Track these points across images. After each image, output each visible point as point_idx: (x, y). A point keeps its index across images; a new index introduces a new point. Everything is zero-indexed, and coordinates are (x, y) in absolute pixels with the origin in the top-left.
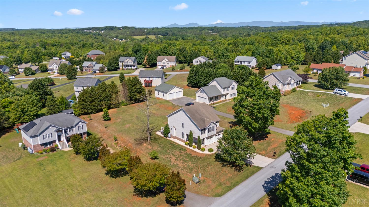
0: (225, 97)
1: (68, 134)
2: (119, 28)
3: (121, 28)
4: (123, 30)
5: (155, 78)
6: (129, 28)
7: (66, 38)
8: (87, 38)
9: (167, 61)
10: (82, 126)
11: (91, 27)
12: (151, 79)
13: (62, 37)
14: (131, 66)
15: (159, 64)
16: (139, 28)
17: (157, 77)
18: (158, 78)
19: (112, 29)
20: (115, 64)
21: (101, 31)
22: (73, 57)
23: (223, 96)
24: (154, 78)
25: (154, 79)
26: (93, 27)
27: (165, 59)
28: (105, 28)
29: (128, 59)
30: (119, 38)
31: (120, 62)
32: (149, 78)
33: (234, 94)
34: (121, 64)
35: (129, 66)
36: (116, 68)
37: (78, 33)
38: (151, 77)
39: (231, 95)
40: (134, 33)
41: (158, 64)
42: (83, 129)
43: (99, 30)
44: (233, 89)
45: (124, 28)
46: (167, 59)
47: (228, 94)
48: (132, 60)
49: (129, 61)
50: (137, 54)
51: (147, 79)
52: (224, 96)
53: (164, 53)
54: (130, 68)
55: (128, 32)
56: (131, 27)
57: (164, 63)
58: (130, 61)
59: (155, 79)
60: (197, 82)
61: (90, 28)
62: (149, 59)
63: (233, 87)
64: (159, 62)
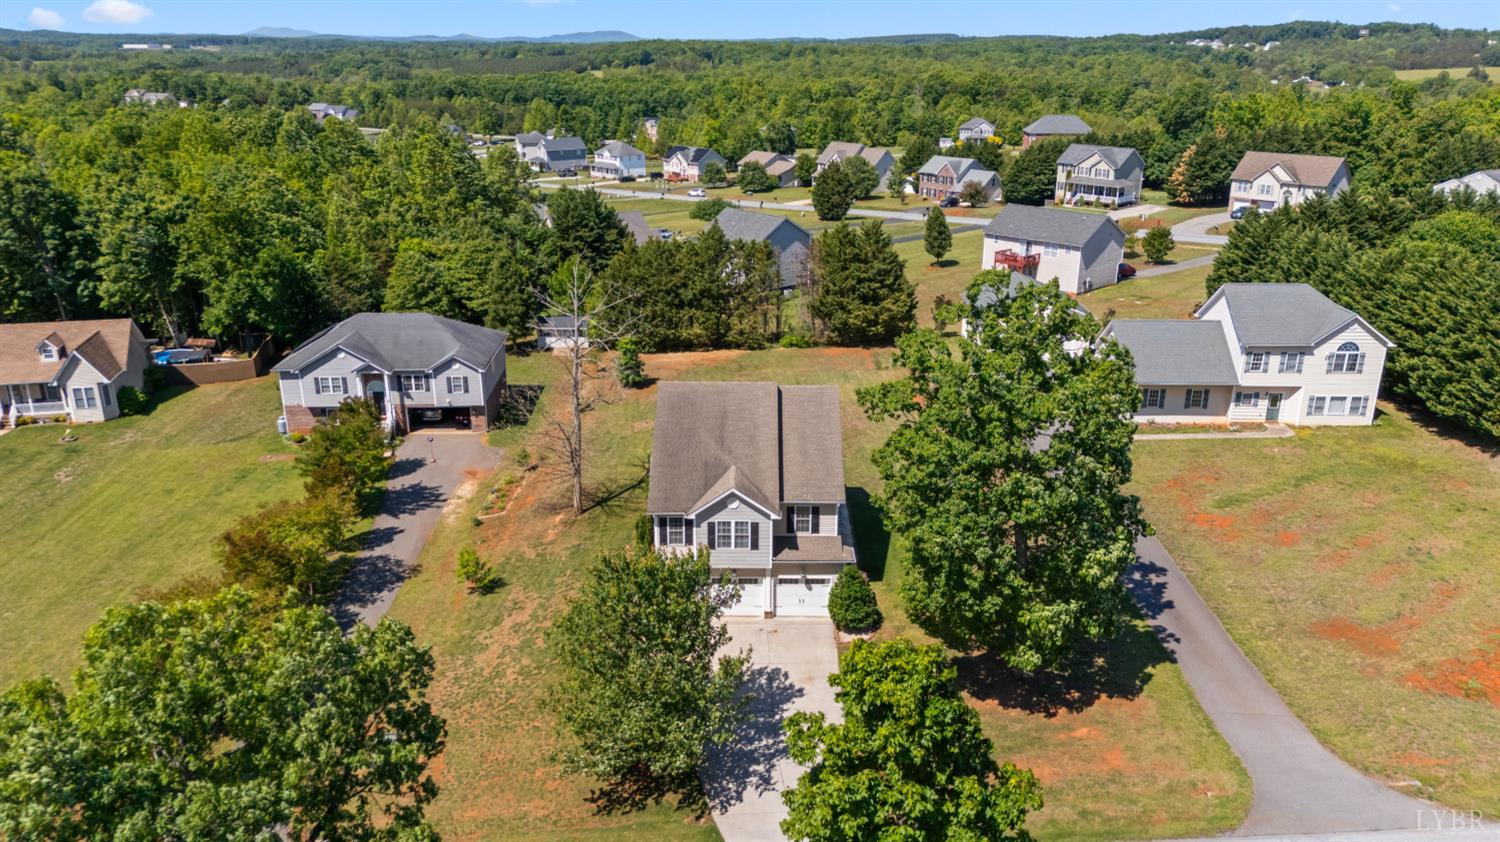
0: (1264, 404)
1: (409, 397)
2: (1352, 33)
3: (1363, 32)
4: (1372, 39)
5: (1055, 246)
6: (1405, 29)
7: (1087, 69)
8: (1169, 71)
9: (1285, 178)
10: (465, 379)
11: (1223, 25)
12: (1035, 250)
13: (1072, 65)
14: (1099, 191)
15: (1242, 195)
16: (1458, 32)
17: (1062, 246)
19: (1317, 35)
20: (1037, 175)
21: (1264, 44)
22: (998, 140)
23: (1246, 396)
25: (1046, 253)
26: (1233, 28)
27: (1278, 170)
28: (1283, 32)
29: (1096, 158)
30: (1324, 73)
31: (1060, 168)
32: (1029, 244)
33: (1348, 404)
34: (1061, 177)
35: (1088, 189)
36: (1040, 192)
37: (1153, 50)
38: (1037, 243)
39: (1317, 404)
40: (1421, 52)
41: (1235, 191)
42: (466, 391)
43: (1255, 40)
44: (1338, 367)
45: (1375, 29)
46: (1291, 171)
47: (1294, 390)
48: (1111, 161)
49: (1098, 167)
50: (1176, 138)
51: (1015, 247)
52: (1257, 396)
53: (1344, 140)
54: (1093, 198)
55: (1390, 51)
56: (1416, 27)
57: (1266, 189)
58: (1103, 166)
59: (1054, 254)
61: (1217, 30)
62: (1198, 167)
63: (1341, 357)
64: (1240, 181)
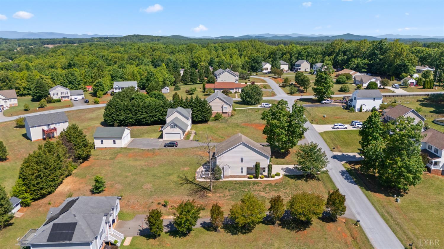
5: (59, 123)
17: (61, 123)
18: (64, 122)
24: (56, 124)
25: (56, 126)
38: (51, 124)
46: (3, 95)
51: (46, 128)
59: (59, 125)
60: (123, 119)
